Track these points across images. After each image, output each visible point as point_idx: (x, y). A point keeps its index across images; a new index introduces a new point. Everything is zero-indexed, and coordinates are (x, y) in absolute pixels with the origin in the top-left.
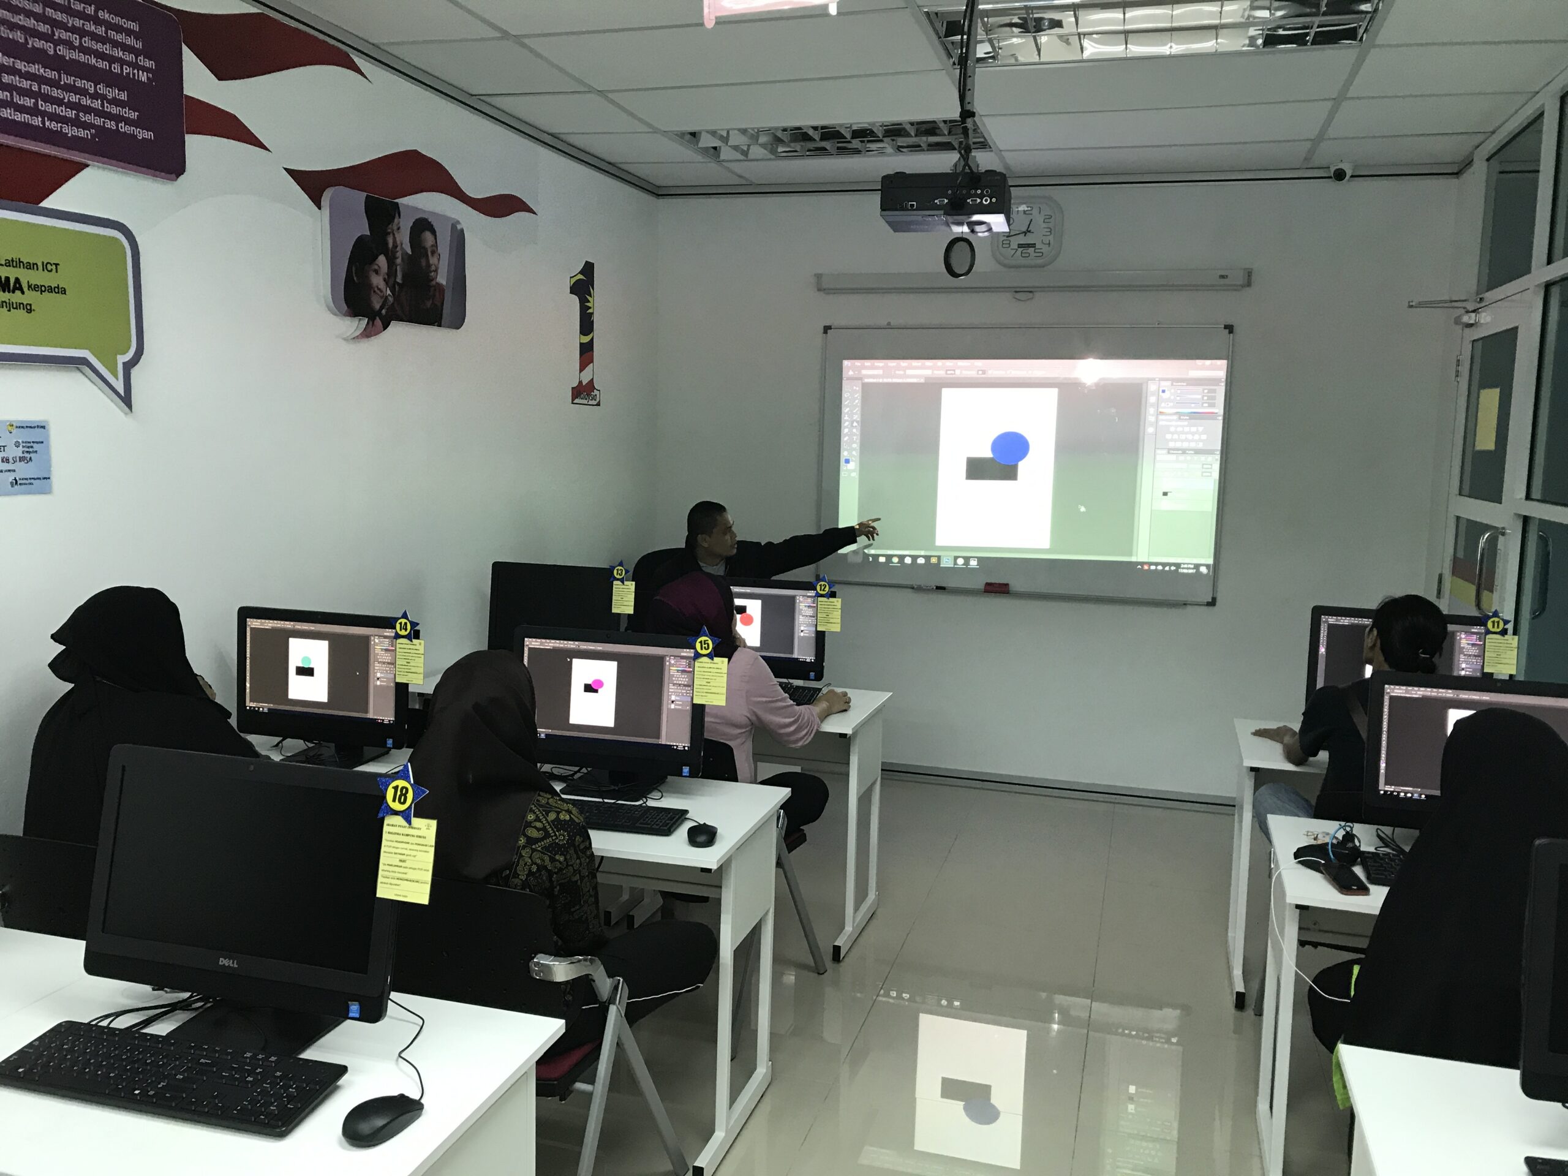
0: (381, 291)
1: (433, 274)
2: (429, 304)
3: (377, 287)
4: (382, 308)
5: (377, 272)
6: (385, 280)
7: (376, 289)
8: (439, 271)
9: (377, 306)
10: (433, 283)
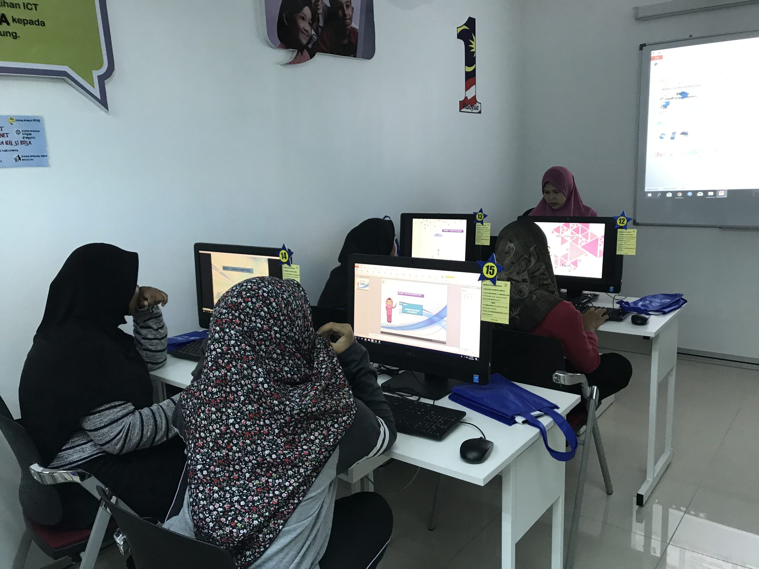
0: (307, 32)
1: (348, 21)
2: (346, 42)
3: (304, 29)
4: (308, 43)
5: (303, 19)
6: (309, 23)
7: (303, 30)
8: (353, 19)
9: (304, 42)
10: (349, 27)
